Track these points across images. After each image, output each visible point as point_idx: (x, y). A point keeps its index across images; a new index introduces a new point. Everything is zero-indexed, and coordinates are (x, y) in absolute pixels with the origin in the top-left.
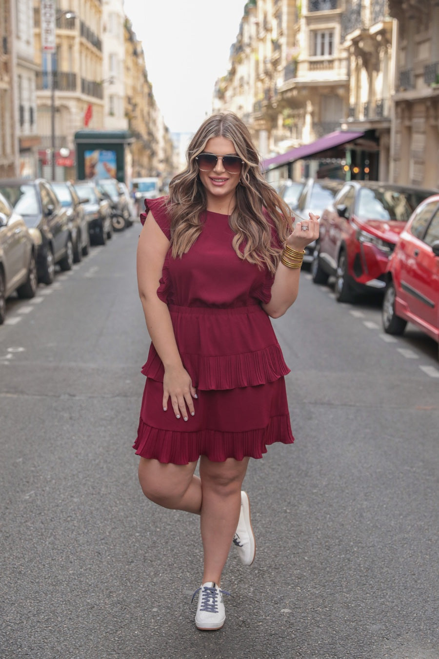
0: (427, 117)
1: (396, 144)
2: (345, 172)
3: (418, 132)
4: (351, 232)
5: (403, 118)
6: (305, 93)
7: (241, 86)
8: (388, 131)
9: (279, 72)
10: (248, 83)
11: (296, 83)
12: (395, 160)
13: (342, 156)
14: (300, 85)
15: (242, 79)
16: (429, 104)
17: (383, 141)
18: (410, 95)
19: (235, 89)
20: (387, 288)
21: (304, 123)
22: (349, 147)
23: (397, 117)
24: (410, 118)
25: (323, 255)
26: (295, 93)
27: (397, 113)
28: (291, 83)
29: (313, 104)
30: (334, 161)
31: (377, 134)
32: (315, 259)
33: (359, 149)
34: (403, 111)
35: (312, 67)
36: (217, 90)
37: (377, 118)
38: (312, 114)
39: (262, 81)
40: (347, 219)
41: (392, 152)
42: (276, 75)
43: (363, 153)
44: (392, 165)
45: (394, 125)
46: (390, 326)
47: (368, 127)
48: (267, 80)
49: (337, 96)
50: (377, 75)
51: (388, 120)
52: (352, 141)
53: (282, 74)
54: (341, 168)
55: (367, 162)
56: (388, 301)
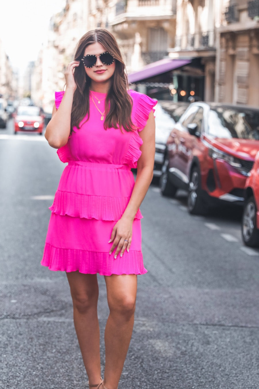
0: (251, 47)
1: (220, 71)
2: (173, 95)
3: (241, 60)
4: (203, 149)
5: (227, 48)
6: (134, 26)
7: (75, 20)
8: (213, 59)
9: (110, 8)
10: (82, 18)
11: (127, 17)
12: (220, 85)
13: (170, 81)
14: (130, 19)
15: (75, 14)
16: (253, 35)
17: (209, 67)
18: (235, 27)
19: (68, 23)
20: (246, 202)
21: (133, 52)
22: (176, 73)
23: (221, 47)
24: (234, 48)
25: (172, 170)
26: (125, 26)
27: (221, 43)
28: (122, 17)
29: (141, 36)
30: (161, 85)
31: (203, 62)
32: (163, 174)
33: (185, 75)
34: (227, 41)
35: (141, 3)
36: (52, 24)
37: (202, 48)
38: (141, 44)
39: (94, 16)
40: (198, 137)
41: (217, 77)
42: (106, 11)
43: (189, 78)
44: (217, 89)
45: (219, 54)
46: (251, 239)
47: (195, 55)
48: (98, 14)
49: (162, 29)
50: (203, 10)
51: (214, 50)
52: (180, 68)
53: (114, 10)
54: (168, 91)
55: (193, 86)
56: (248, 215)
